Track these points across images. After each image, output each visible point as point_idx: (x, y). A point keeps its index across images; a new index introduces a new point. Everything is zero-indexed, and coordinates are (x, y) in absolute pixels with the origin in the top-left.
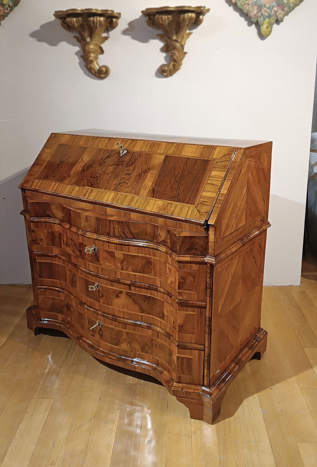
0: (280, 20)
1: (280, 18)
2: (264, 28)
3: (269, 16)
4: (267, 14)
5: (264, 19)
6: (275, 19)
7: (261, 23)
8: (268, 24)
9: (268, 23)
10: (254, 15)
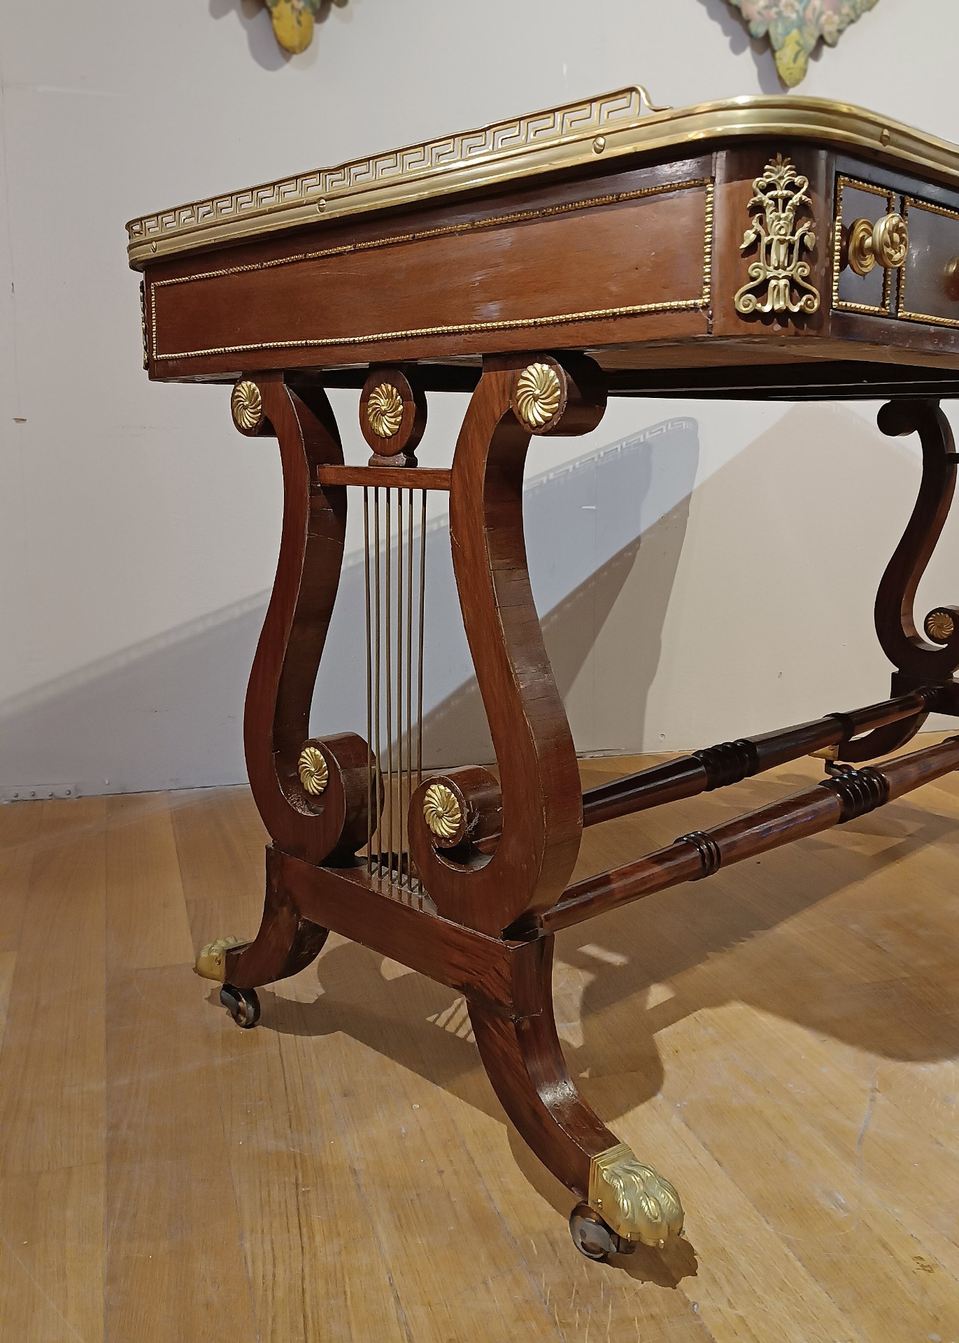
0: (828, 39)
1: (830, 33)
2: (785, 57)
3: (801, 24)
4: (794, 16)
5: (787, 33)
6: (817, 35)
7: (777, 40)
8: (797, 48)
9: (798, 43)
10: (759, 13)
